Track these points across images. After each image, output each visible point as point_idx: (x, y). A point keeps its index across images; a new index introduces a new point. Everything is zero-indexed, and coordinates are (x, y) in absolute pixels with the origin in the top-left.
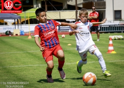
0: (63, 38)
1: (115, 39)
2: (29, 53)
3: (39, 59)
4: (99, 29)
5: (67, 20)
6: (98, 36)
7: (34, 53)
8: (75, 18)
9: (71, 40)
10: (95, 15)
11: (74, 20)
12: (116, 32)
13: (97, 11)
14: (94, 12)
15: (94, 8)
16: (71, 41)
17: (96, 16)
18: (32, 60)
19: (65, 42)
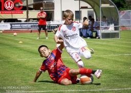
0: (15, 36)
4: (47, 28)
5: (18, 19)
6: (47, 35)
8: (26, 17)
9: (22, 38)
10: (43, 14)
13: (45, 11)
14: (42, 12)
15: (42, 8)
17: (44, 16)
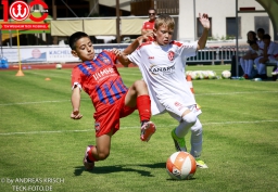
1: (199, 79)
2: (18, 107)
3: (38, 120)
5: (98, 38)
7: (30, 107)
8: (115, 33)
11: (114, 38)
12: (200, 63)
14: (151, 21)
15: (152, 12)
18: (24, 121)
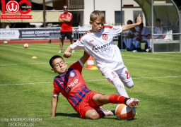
0: (26, 48)
4: (73, 36)
10: (67, 16)
11: (42, 24)
14: (66, 13)
15: (65, 7)
16: (37, 53)
17: (69, 19)
19: (29, 54)
